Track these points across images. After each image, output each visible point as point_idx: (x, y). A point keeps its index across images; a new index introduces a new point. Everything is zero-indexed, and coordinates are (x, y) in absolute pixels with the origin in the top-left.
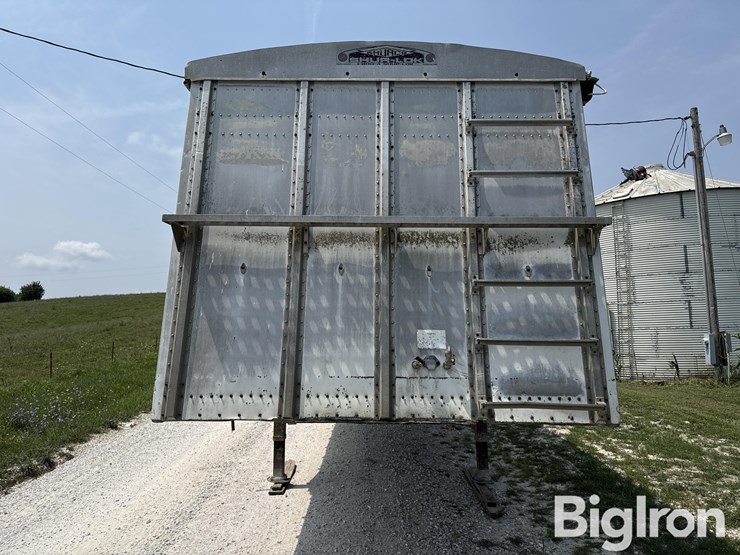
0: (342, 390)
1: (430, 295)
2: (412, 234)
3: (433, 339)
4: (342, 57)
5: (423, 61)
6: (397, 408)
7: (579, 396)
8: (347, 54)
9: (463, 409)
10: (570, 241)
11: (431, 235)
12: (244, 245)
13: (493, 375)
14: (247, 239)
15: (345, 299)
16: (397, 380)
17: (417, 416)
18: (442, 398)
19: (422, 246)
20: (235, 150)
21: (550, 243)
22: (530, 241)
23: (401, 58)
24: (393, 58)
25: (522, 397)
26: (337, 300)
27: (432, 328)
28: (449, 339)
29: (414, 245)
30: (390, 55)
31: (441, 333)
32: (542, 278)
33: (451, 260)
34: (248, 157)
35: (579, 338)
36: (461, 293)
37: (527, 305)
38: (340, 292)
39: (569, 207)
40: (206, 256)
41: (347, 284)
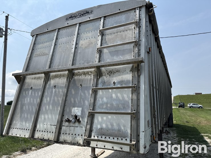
0: (46, 130)
1: (79, 95)
2: (78, 73)
3: (77, 111)
4: (67, 19)
5: (89, 14)
6: (60, 138)
7: (126, 138)
8: (68, 18)
9: (81, 140)
10: (132, 70)
11: (84, 72)
12: (34, 81)
13: (94, 126)
14: (35, 79)
15: (54, 97)
16: (63, 127)
17: (66, 141)
18: (75, 135)
19: (80, 77)
20: (38, 53)
21: (124, 71)
22: (117, 71)
23: (83, 15)
24: (81, 15)
25: (103, 137)
26: (52, 97)
27: (78, 107)
28: (83, 111)
29: (78, 77)
30: (80, 15)
31: (80, 109)
32: (119, 86)
33: (89, 81)
34: (40, 54)
35: (130, 111)
36: (90, 93)
37: (112, 97)
38: (53, 94)
39: (133, 56)
40: (25, 85)
41: (55, 92)
